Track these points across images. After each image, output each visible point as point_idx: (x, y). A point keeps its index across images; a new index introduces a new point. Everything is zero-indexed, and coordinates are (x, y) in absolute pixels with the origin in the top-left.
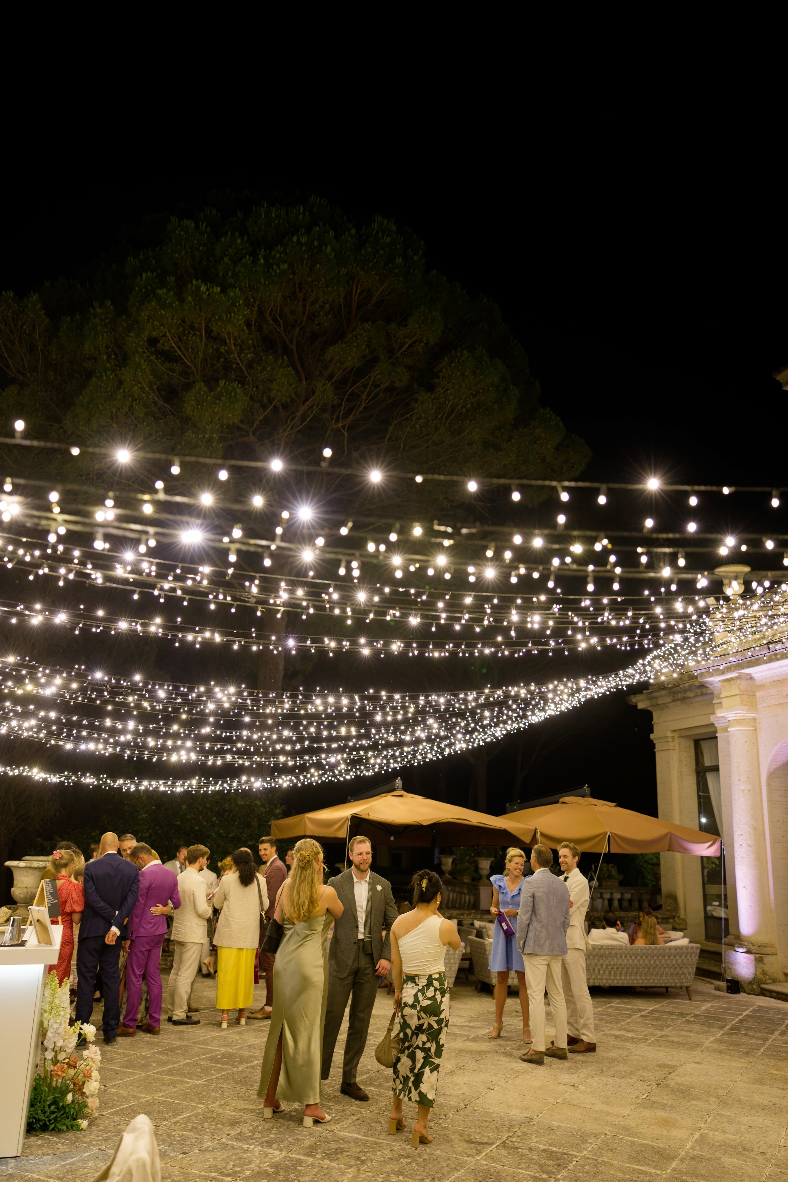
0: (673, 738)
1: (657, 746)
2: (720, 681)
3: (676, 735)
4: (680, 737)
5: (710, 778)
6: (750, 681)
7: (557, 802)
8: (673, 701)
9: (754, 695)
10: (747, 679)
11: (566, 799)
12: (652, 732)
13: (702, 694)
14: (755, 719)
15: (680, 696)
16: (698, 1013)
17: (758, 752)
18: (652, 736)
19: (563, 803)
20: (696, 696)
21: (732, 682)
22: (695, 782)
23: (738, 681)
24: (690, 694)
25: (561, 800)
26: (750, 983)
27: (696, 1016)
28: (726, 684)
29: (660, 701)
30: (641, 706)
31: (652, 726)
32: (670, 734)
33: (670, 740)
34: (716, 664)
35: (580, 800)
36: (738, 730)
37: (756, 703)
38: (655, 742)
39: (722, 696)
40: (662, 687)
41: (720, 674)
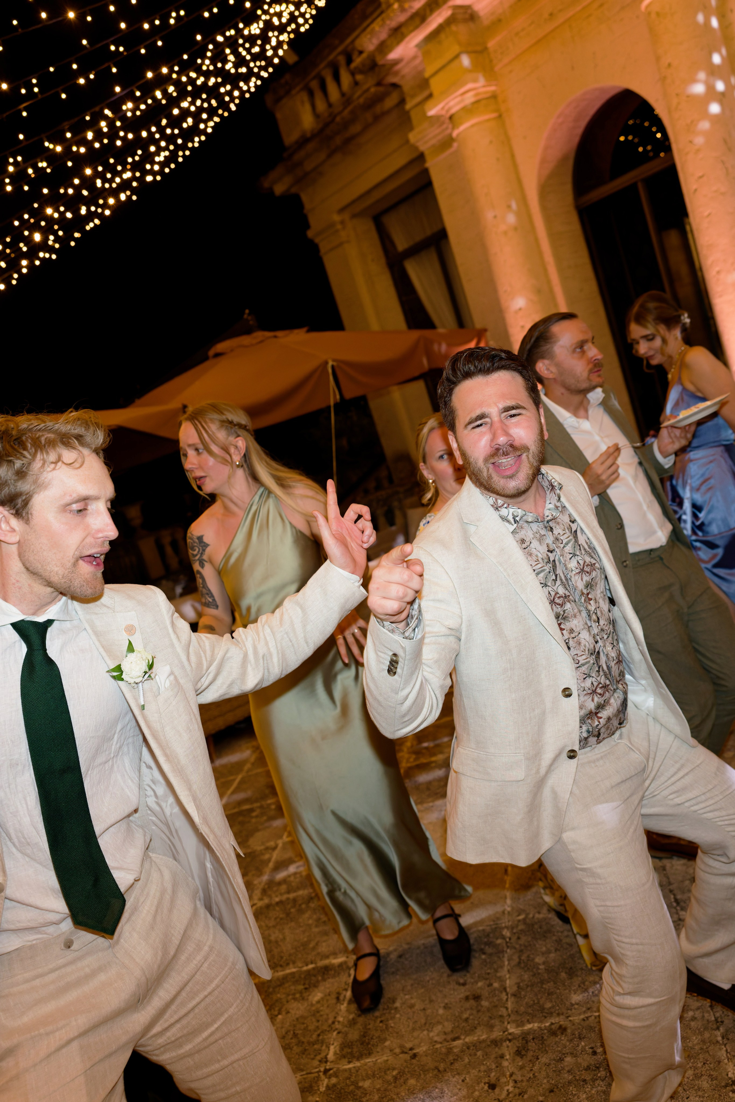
0: (342, 222)
1: (321, 246)
2: (418, 46)
3: (346, 215)
4: (354, 216)
5: (413, 266)
6: (471, 24)
7: (206, 358)
8: (330, 156)
9: (486, 49)
11: (220, 347)
12: (308, 226)
13: (377, 118)
14: (494, 97)
15: (338, 140)
17: (513, 156)
18: (310, 234)
19: (217, 355)
20: (366, 127)
21: (442, 36)
22: (391, 282)
23: (454, 28)
24: (356, 128)
25: (211, 353)
29: (309, 166)
30: (279, 189)
31: (305, 218)
32: (336, 218)
33: (339, 227)
34: (406, 6)
35: (245, 340)
36: (472, 126)
37: (491, 61)
38: (317, 240)
39: (427, 75)
40: (304, 141)
41: (416, 27)
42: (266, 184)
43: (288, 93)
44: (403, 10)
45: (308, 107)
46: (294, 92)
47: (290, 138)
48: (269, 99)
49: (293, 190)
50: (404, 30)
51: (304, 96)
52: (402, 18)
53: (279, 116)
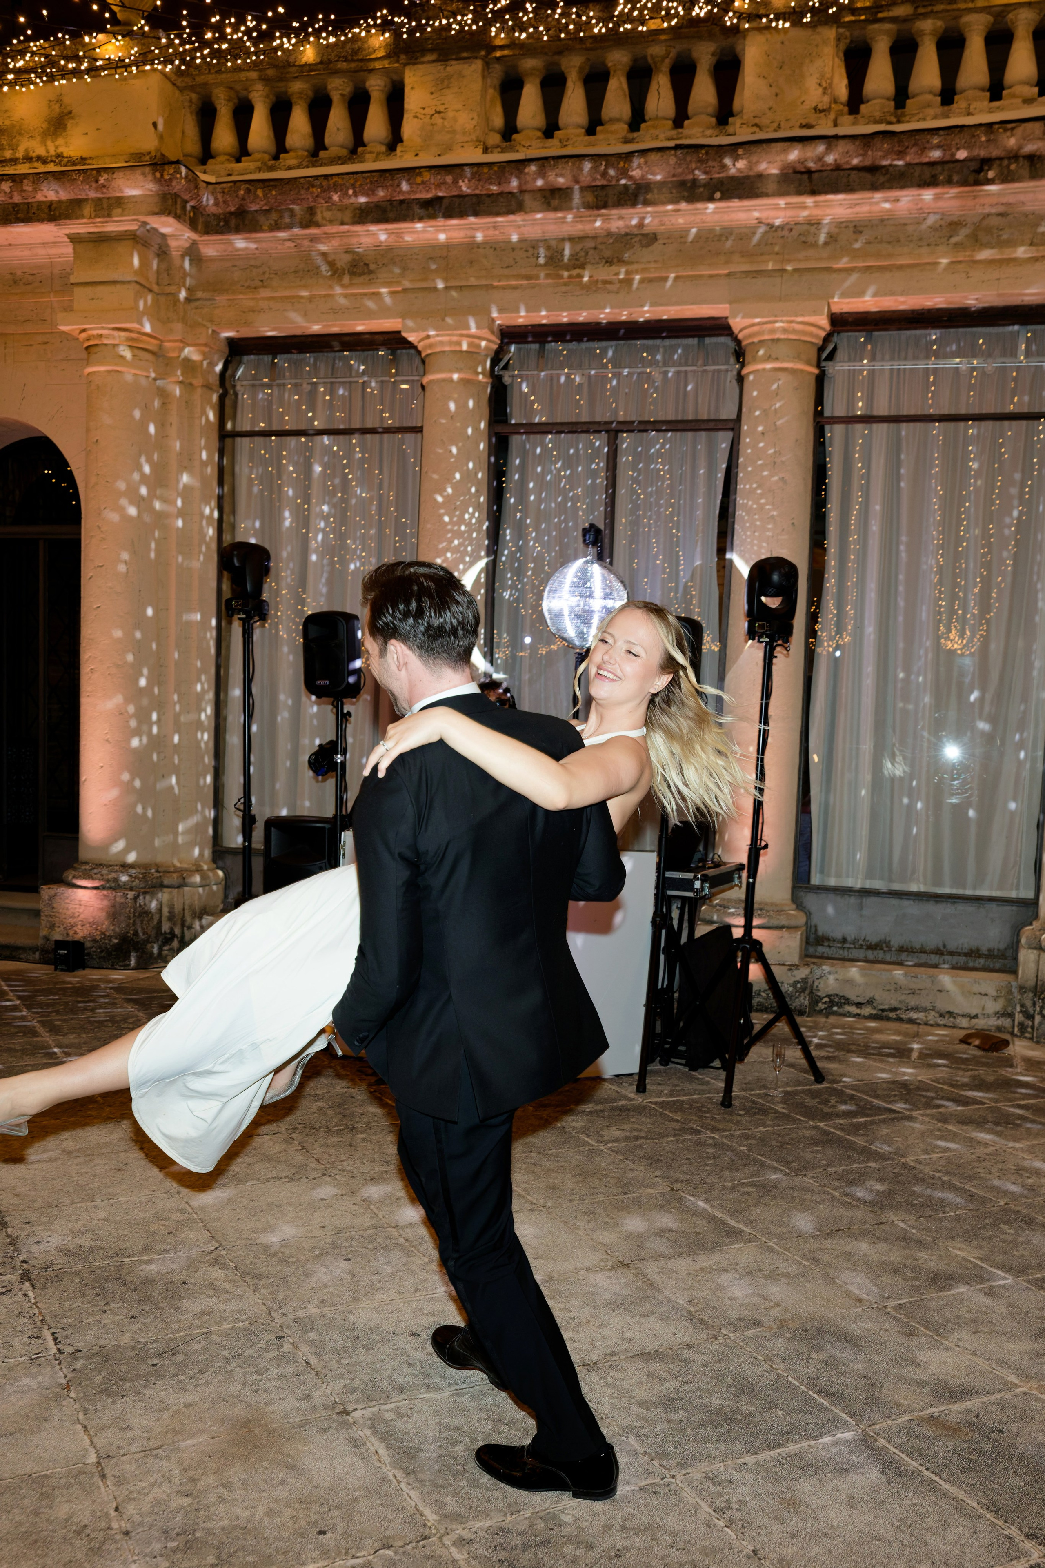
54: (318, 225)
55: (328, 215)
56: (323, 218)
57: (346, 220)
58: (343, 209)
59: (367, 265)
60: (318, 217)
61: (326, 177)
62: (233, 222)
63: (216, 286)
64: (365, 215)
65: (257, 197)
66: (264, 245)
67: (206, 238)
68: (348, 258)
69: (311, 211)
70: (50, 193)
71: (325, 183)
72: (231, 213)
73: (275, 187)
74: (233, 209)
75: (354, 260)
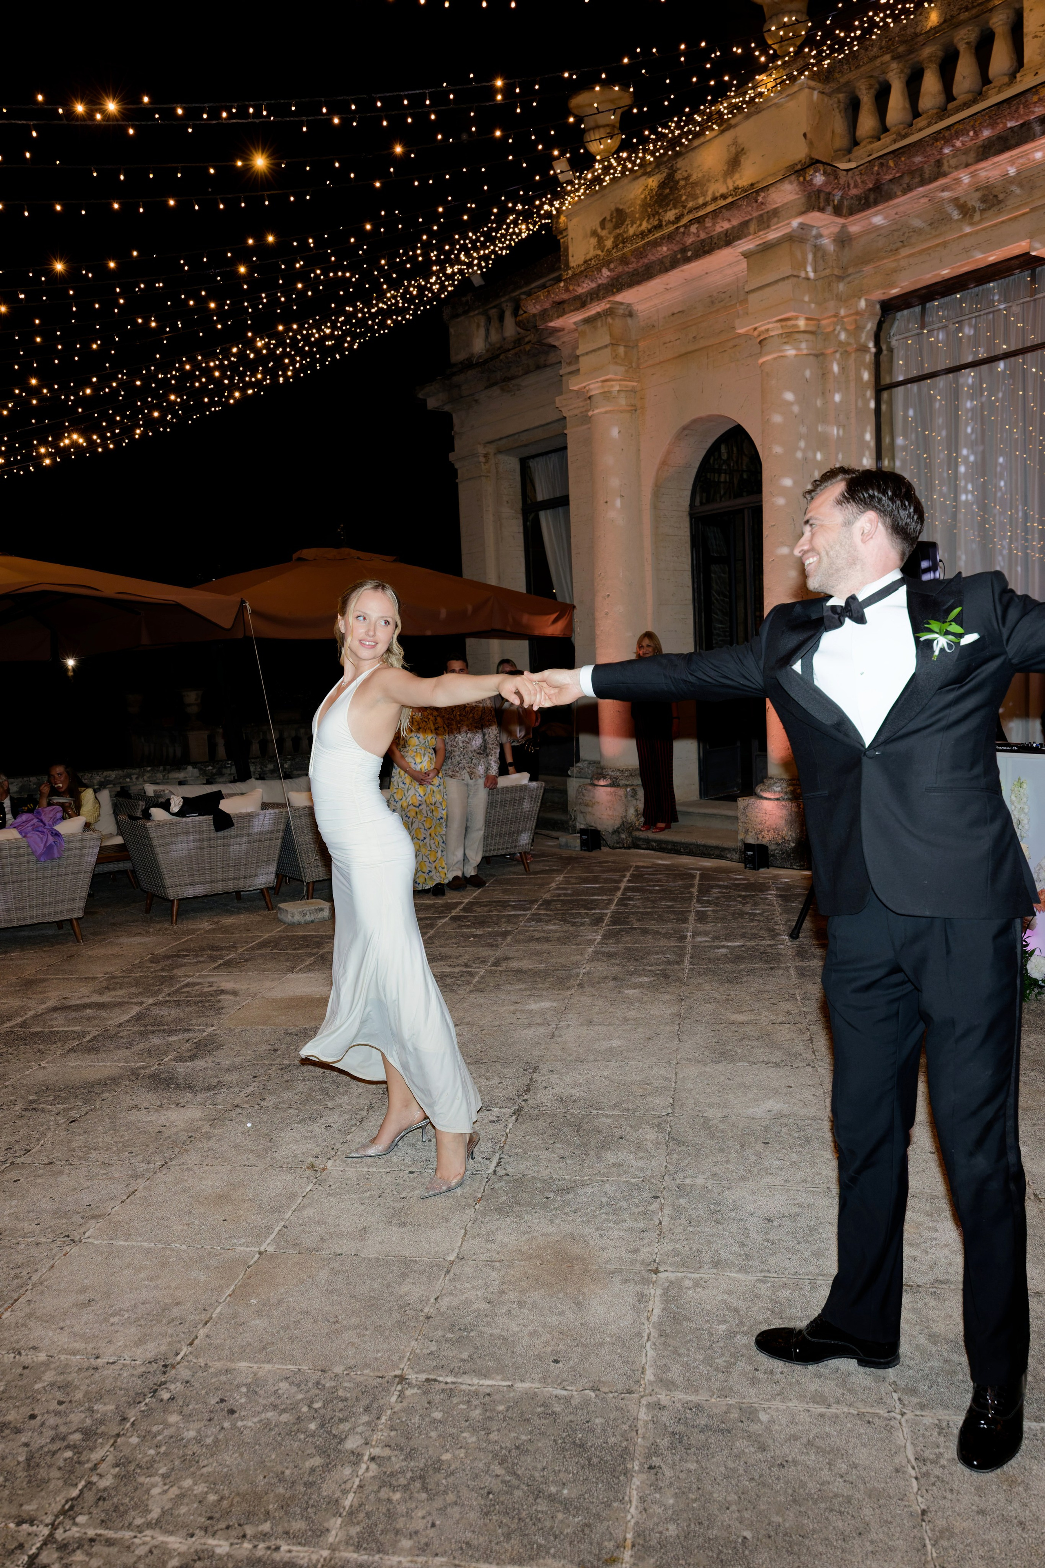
0: (486, 456)
1: (459, 472)
2: (575, 323)
3: (491, 449)
4: (499, 451)
5: (546, 519)
6: (629, 320)
7: (290, 560)
8: (487, 387)
9: (636, 346)
10: (624, 316)
11: (307, 553)
12: (453, 450)
14: (633, 391)
15: (500, 376)
16: (547, 896)
17: (637, 451)
18: (452, 457)
19: (300, 560)
20: (526, 373)
21: (596, 323)
22: (521, 529)
23: (609, 320)
24: (516, 371)
25: (295, 556)
26: (616, 832)
27: (547, 903)
28: (586, 327)
29: (466, 390)
30: (432, 403)
31: (452, 439)
32: (481, 450)
33: (482, 459)
34: (571, 288)
35: (331, 553)
36: (606, 412)
37: (639, 359)
38: (456, 466)
39: (578, 352)
40: (469, 365)
41: (577, 309)
42: (420, 396)
43: (466, 312)
44: (567, 290)
45: (482, 331)
46: (471, 314)
47: (458, 356)
48: (447, 312)
49: (447, 408)
50: (566, 306)
51: (482, 321)
52: (565, 296)
53: (452, 331)
54: (945, 175)
55: (953, 162)
56: (949, 166)
57: (970, 161)
58: (966, 152)
59: (996, 196)
60: (945, 167)
61: (948, 128)
62: (872, 197)
63: (865, 259)
64: (988, 150)
65: (889, 167)
66: (901, 209)
67: (851, 219)
68: (978, 195)
69: (939, 163)
70: (723, 226)
71: (947, 134)
72: (870, 190)
73: (904, 153)
74: (871, 186)
75: (984, 196)
